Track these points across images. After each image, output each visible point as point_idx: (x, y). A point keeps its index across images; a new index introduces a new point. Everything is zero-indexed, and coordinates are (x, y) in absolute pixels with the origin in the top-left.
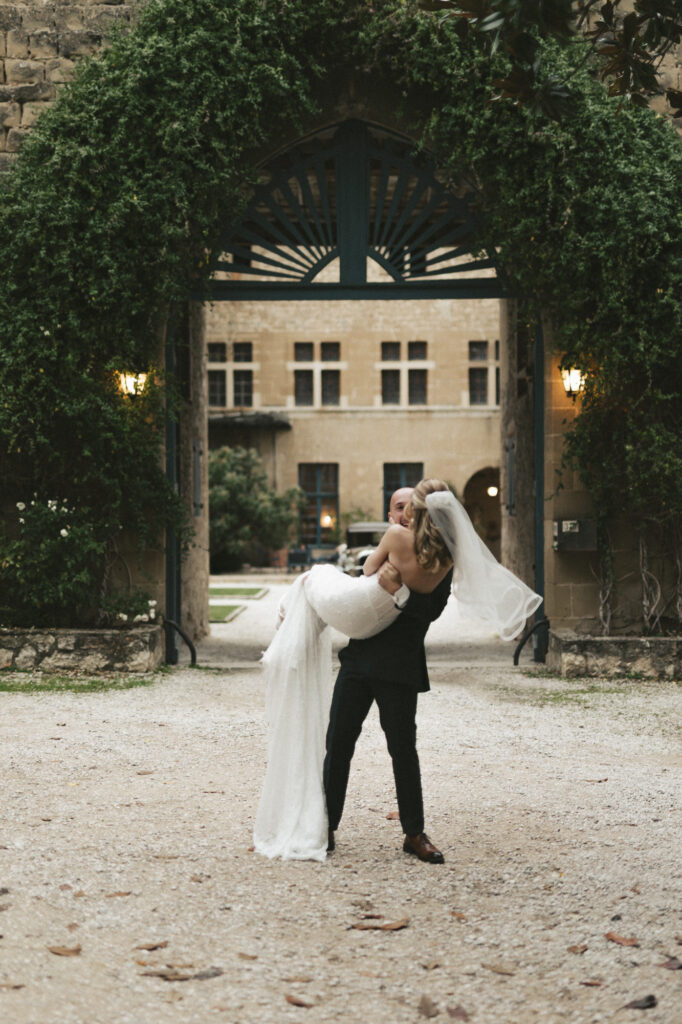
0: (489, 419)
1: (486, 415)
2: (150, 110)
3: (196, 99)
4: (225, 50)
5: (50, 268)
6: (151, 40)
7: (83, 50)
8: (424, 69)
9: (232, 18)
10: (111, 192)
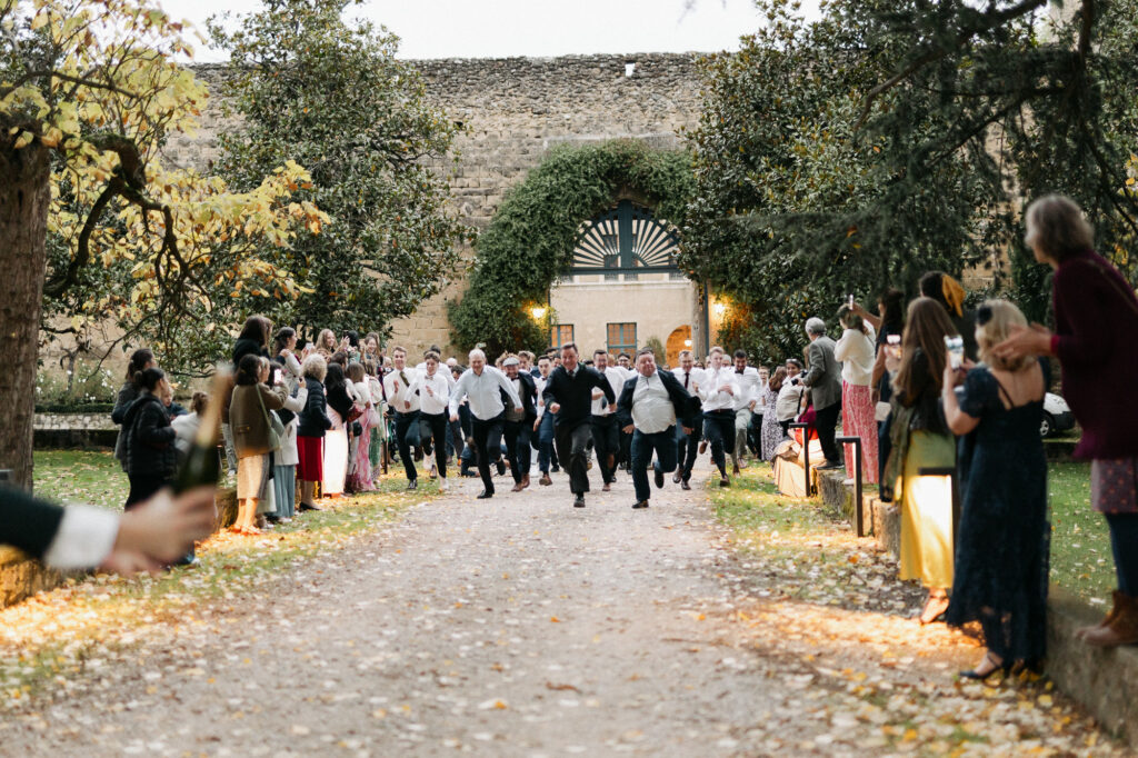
0: (684, 289)
1: (682, 287)
2: (549, 207)
3: (567, 201)
4: (578, 183)
5: (511, 270)
6: (548, 177)
7: (512, 173)
8: (656, 187)
9: (580, 168)
10: (535, 240)
